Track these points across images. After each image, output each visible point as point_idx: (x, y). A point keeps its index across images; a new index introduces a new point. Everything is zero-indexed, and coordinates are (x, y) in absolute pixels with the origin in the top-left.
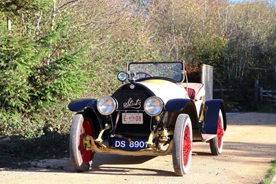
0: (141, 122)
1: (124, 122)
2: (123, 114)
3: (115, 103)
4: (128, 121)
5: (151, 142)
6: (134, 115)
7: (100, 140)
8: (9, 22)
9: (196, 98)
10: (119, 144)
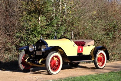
0: (41, 55)
1: (37, 54)
2: (37, 51)
3: (34, 48)
4: (38, 54)
5: (40, 62)
6: (39, 52)
7: (26, 61)
8: (39, 17)
9: (85, 46)
10: (36, 62)
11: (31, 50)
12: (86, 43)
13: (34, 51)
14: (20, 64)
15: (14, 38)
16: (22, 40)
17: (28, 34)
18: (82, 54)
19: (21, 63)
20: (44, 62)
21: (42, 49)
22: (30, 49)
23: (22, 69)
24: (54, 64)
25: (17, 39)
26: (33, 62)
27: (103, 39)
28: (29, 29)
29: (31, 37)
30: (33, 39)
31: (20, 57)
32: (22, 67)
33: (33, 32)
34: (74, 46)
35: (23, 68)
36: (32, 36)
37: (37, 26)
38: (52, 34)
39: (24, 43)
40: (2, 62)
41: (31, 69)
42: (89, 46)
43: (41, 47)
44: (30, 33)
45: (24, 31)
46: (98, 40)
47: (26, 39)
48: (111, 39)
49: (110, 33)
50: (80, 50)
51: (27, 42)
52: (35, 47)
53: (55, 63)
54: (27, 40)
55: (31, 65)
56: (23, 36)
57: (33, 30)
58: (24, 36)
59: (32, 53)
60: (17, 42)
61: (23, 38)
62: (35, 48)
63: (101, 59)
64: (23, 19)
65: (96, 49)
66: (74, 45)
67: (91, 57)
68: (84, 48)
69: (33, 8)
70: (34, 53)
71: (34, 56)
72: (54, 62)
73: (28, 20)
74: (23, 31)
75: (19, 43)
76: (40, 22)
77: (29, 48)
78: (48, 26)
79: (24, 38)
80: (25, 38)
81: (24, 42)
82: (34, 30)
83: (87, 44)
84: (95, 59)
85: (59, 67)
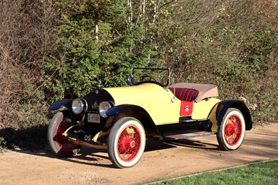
0: (99, 122)
1: (89, 121)
2: (89, 114)
3: (83, 105)
4: (91, 119)
5: (95, 139)
6: (95, 115)
7: (65, 134)
8: (97, 26)
9: (197, 99)
10: (87, 138)
11: (76, 109)
12: (200, 93)
13: (83, 112)
14: (52, 140)
15: (41, 74)
16: (59, 78)
17: (71, 65)
18: (190, 118)
19: (54, 139)
20: (105, 140)
21: (101, 111)
22: (74, 108)
23: (57, 152)
24: (128, 145)
25: (47, 76)
26: (80, 137)
27: (239, 72)
28: (73, 55)
29: (78, 72)
30: (82, 77)
31: (53, 126)
32: (56, 147)
33: (82, 62)
34: (172, 102)
35: (59, 148)
36: (79, 69)
37: (91, 49)
38: (125, 67)
39: (61, 86)
40: (14, 129)
41: (76, 150)
42: (206, 99)
43: (99, 105)
44: (74, 62)
45: (62, 57)
46: (228, 74)
47: (65, 77)
48: (257, 70)
49: (256, 57)
50: (187, 110)
51: (69, 83)
52: (85, 104)
53: (129, 143)
54: (70, 78)
55: (77, 142)
56: (61, 71)
57: (81, 58)
58: (63, 69)
59: (78, 117)
60: (47, 83)
61: (60, 75)
62: (85, 107)
63: (233, 130)
64: (60, 32)
65: (222, 106)
66: (173, 100)
67: (211, 124)
68: (194, 104)
69: (82, 7)
70: (84, 117)
71: (83, 124)
72: (126, 140)
73: (71, 32)
74: (59, 59)
75: (50, 83)
76: (97, 37)
77: (73, 105)
78: (116, 46)
79: (62, 74)
80: (64, 75)
81: (63, 83)
82: (85, 57)
83: (201, 96)
84: (219, 129)
85: (137, 152)
